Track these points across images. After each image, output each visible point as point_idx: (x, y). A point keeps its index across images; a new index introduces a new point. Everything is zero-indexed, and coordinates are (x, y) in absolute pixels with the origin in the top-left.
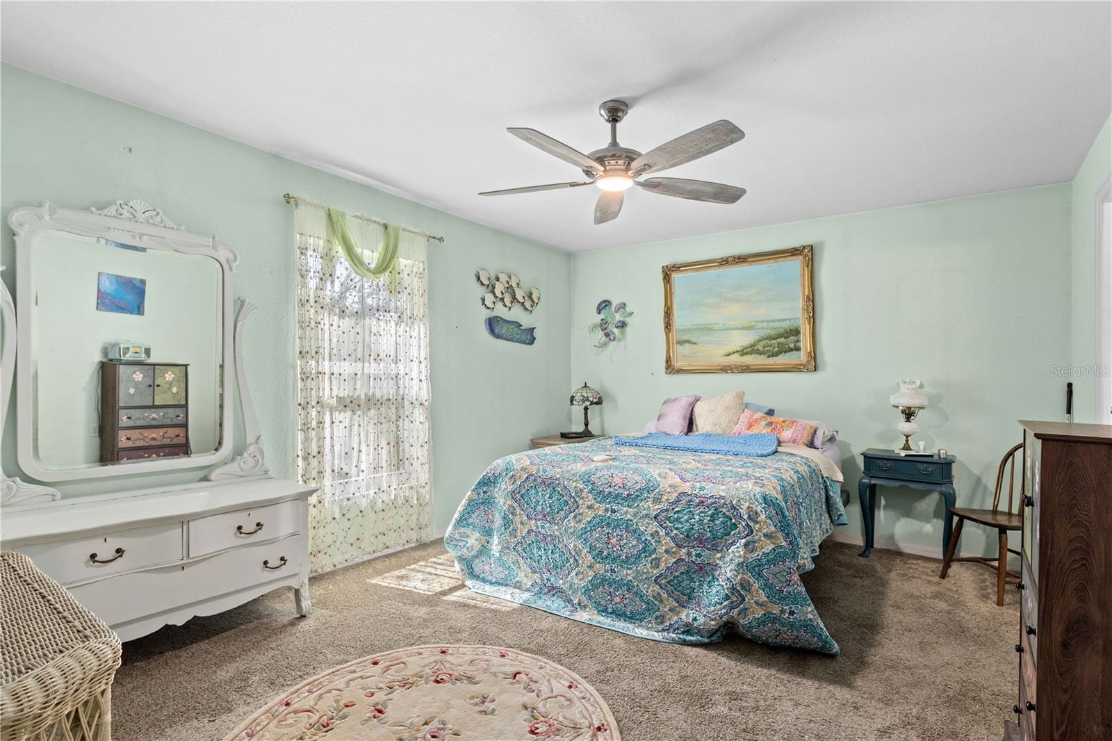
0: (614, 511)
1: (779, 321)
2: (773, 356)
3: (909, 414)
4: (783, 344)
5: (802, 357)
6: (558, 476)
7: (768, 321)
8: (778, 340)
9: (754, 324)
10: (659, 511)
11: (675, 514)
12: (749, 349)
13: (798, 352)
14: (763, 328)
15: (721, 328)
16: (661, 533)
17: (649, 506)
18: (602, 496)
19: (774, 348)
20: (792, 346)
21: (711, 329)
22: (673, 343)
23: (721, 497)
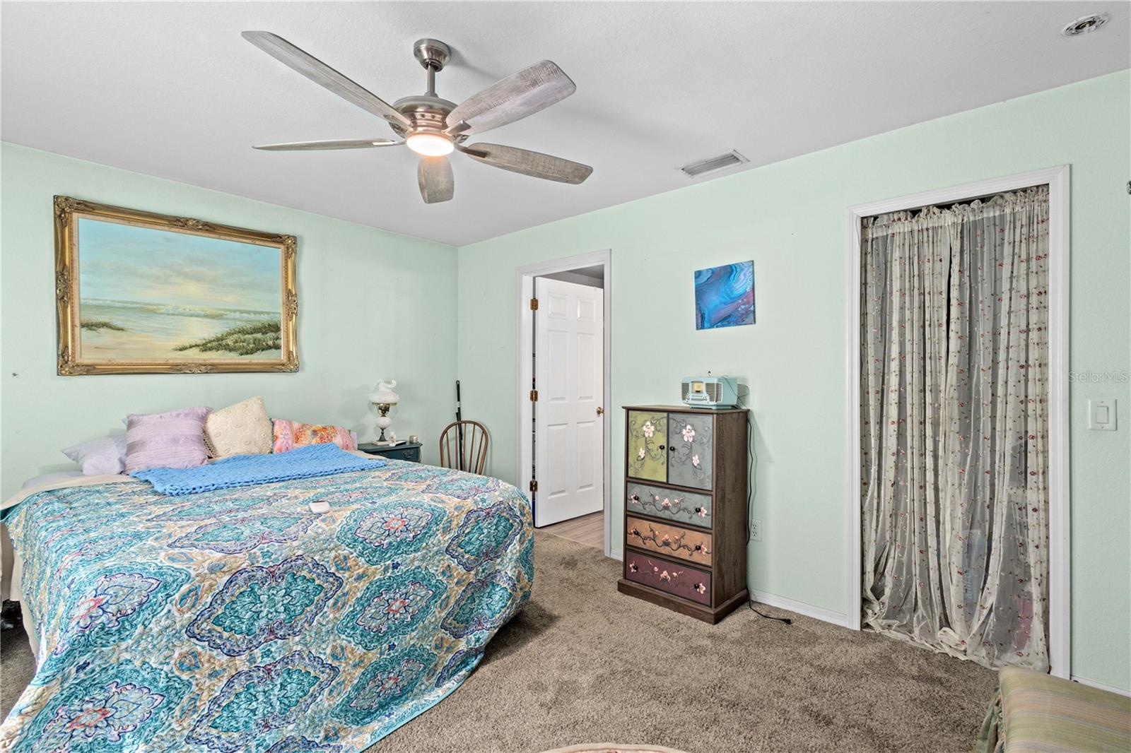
0: (395, 566)
1: (255, 313)
2: (247, 353)
3: (385, 410)
4: (259, 340)
5: (281, 356)
6: (300, 552)
7: (242, 312)
8: (255, 335)
9: (221, 312)
10: (450, 541)
11: (465, 536)
12: (214, 344)
13: (278, 351)
14: (235, 319)
15: (171, 312)
16: (453, 565)
17: (439, 540)
18: (377, 552)
19: (248, 344)
20: (270, 343)
21: (154, 312)
22: (73, 326)
23: (501, 503)
